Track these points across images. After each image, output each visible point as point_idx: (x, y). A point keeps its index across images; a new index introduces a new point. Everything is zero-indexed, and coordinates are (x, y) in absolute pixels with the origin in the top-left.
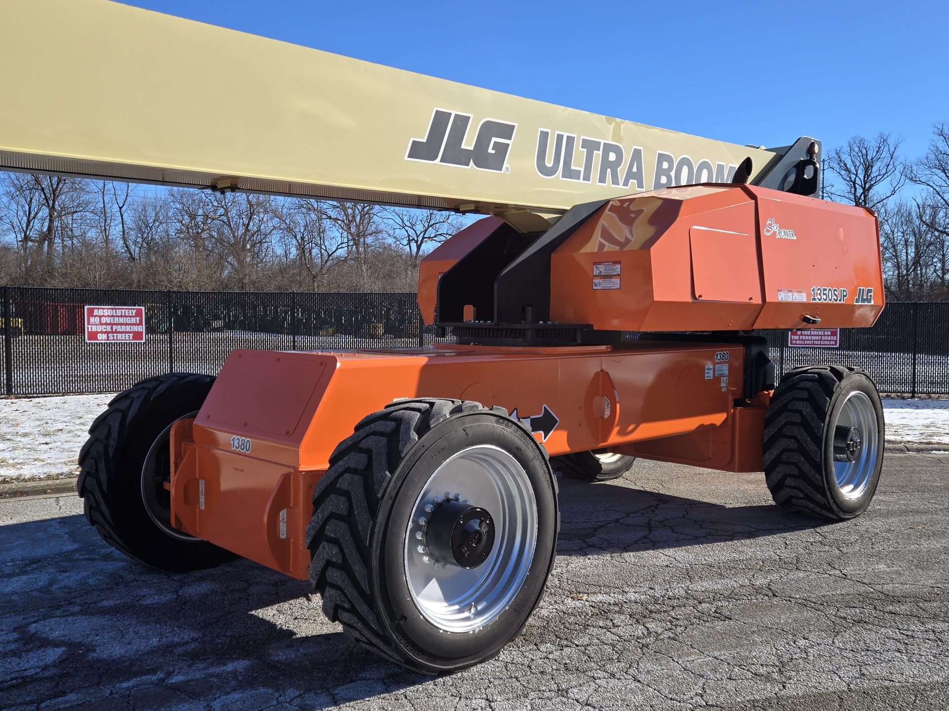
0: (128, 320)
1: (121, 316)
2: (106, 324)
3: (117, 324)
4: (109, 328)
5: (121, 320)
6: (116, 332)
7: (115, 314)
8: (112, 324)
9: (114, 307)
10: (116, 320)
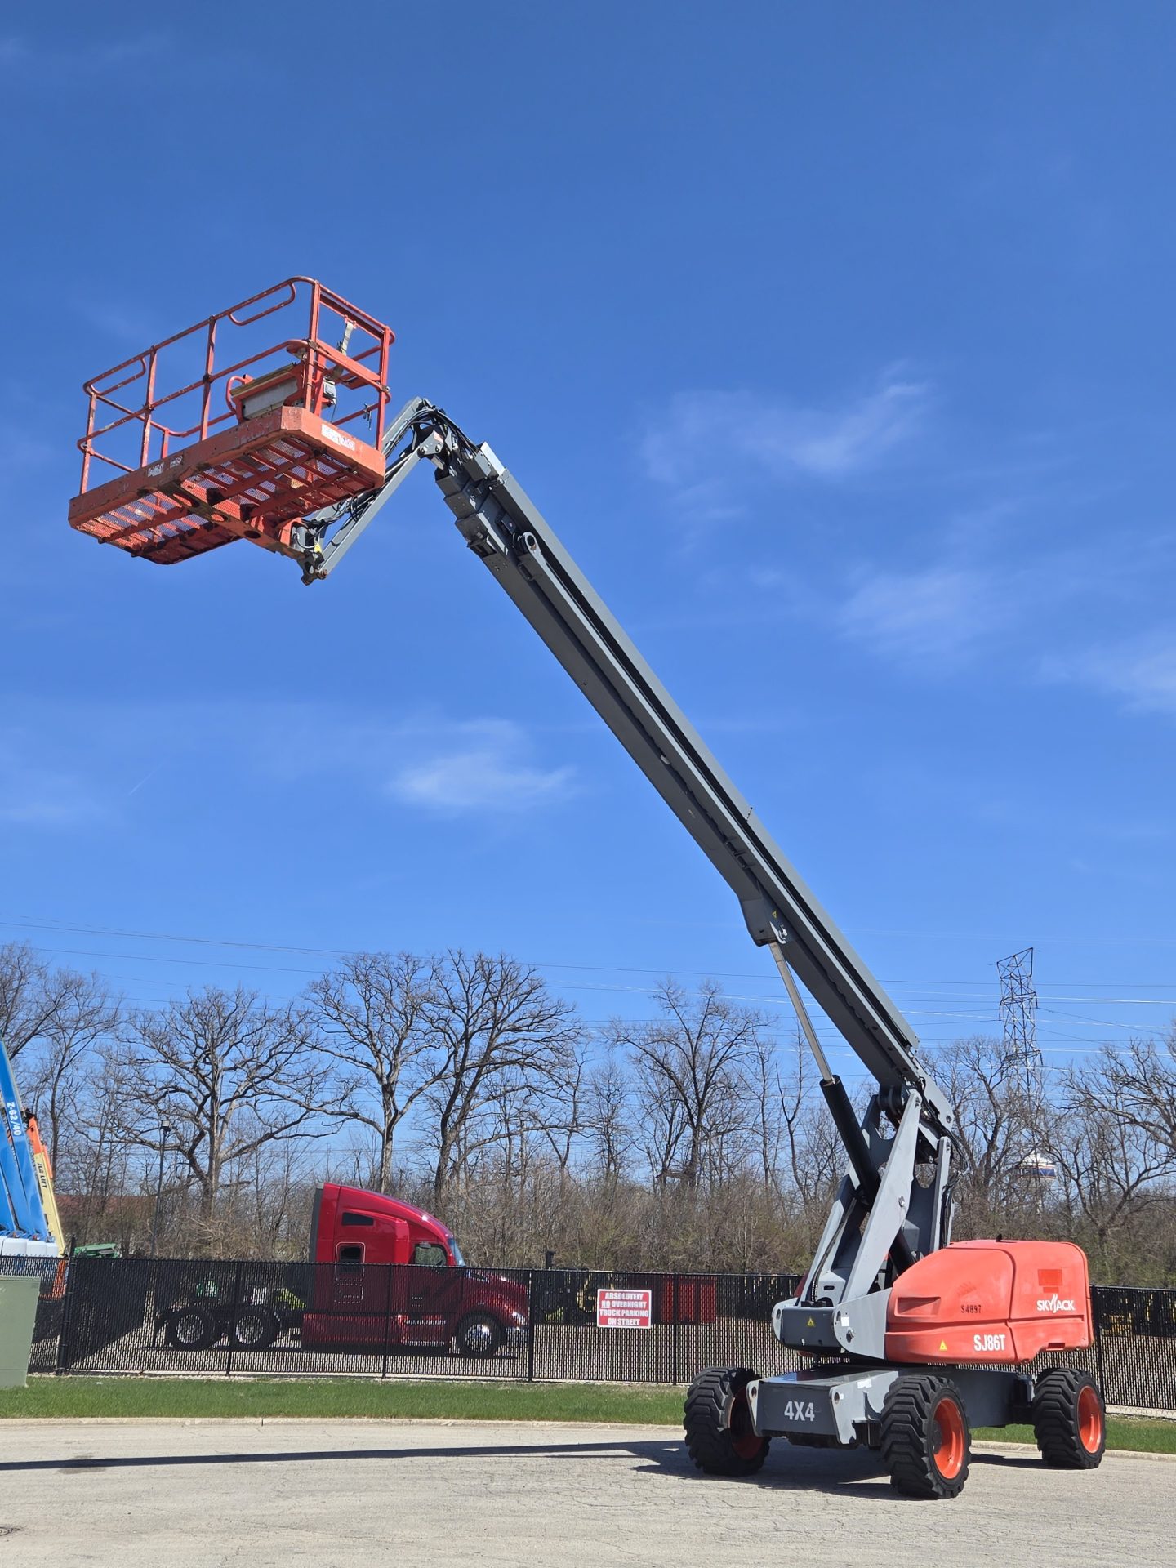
0: (635, 1305)
1: (630, 1300)
2: (616, 1308)
3: (626, 1309)
4: (618, 1312)
5: (630, 1305)
6: (625, 1317)
7: (624, 1298)
8: (621, 1309)
9: (622, 1290)
10: (625, 1304)
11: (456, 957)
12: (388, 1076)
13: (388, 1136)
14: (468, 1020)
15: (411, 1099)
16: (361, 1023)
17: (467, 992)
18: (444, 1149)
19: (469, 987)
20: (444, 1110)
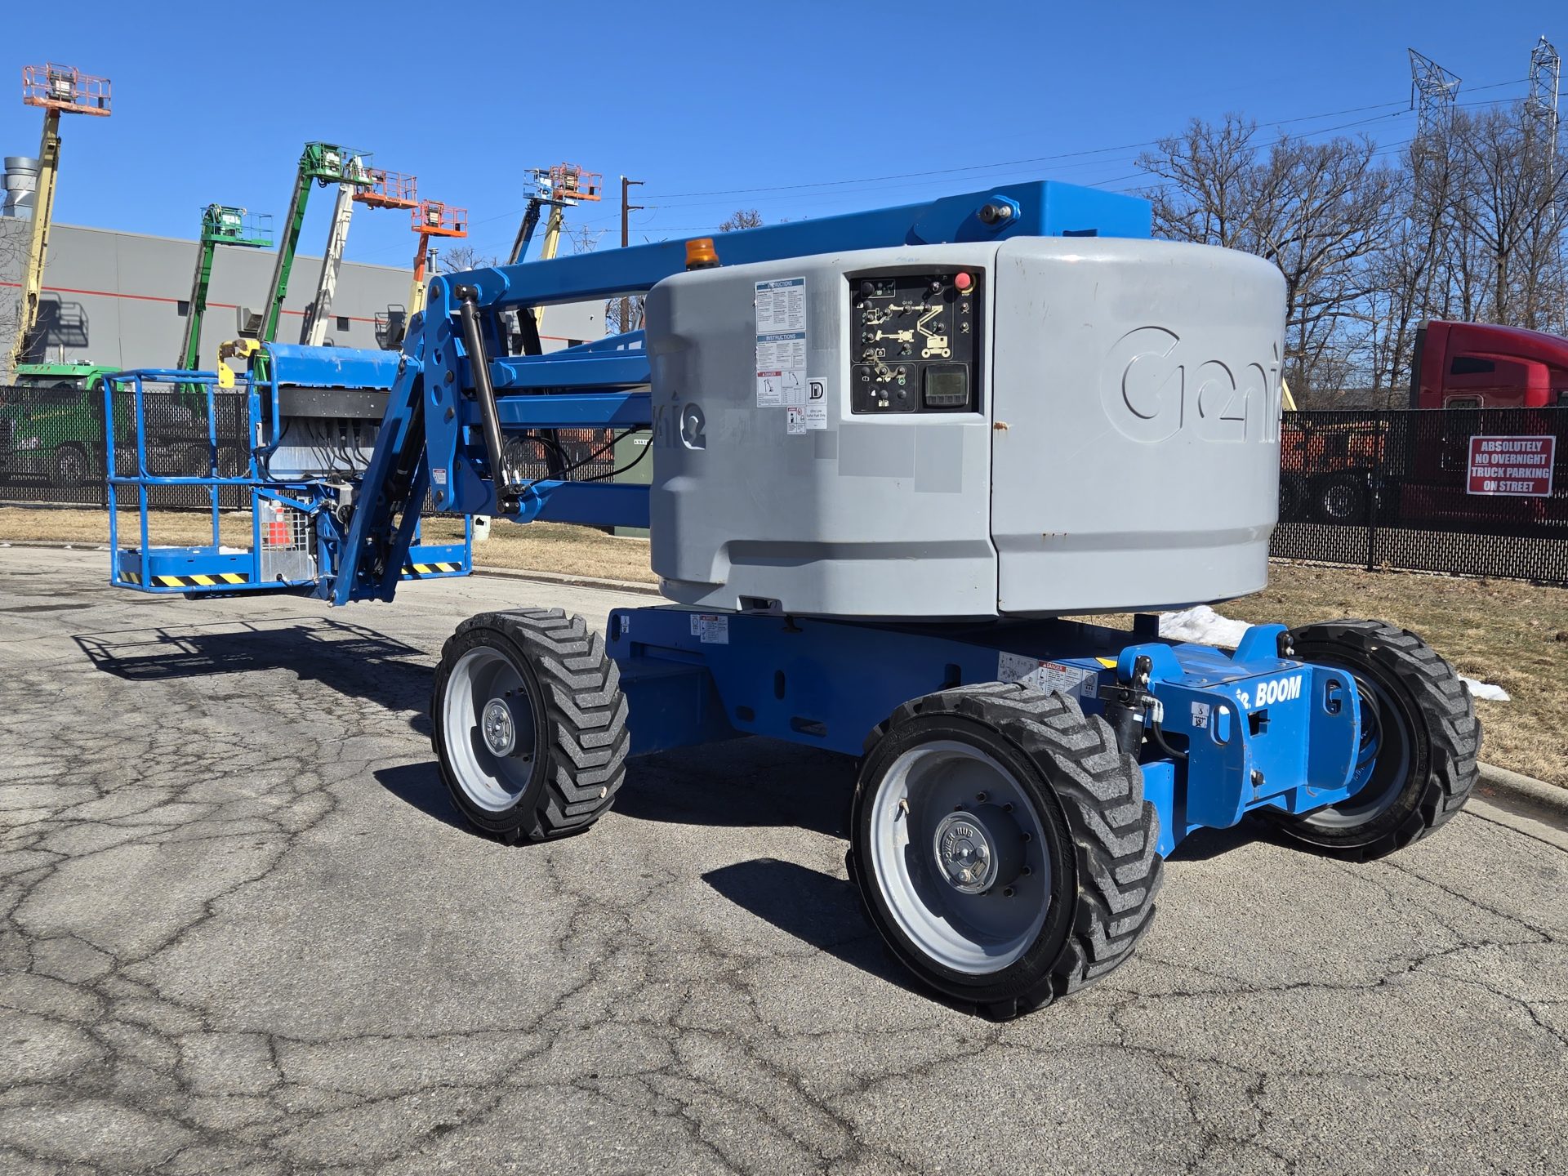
0: (1528, 459)
5: (1520, 459)
7: (1511, 450)
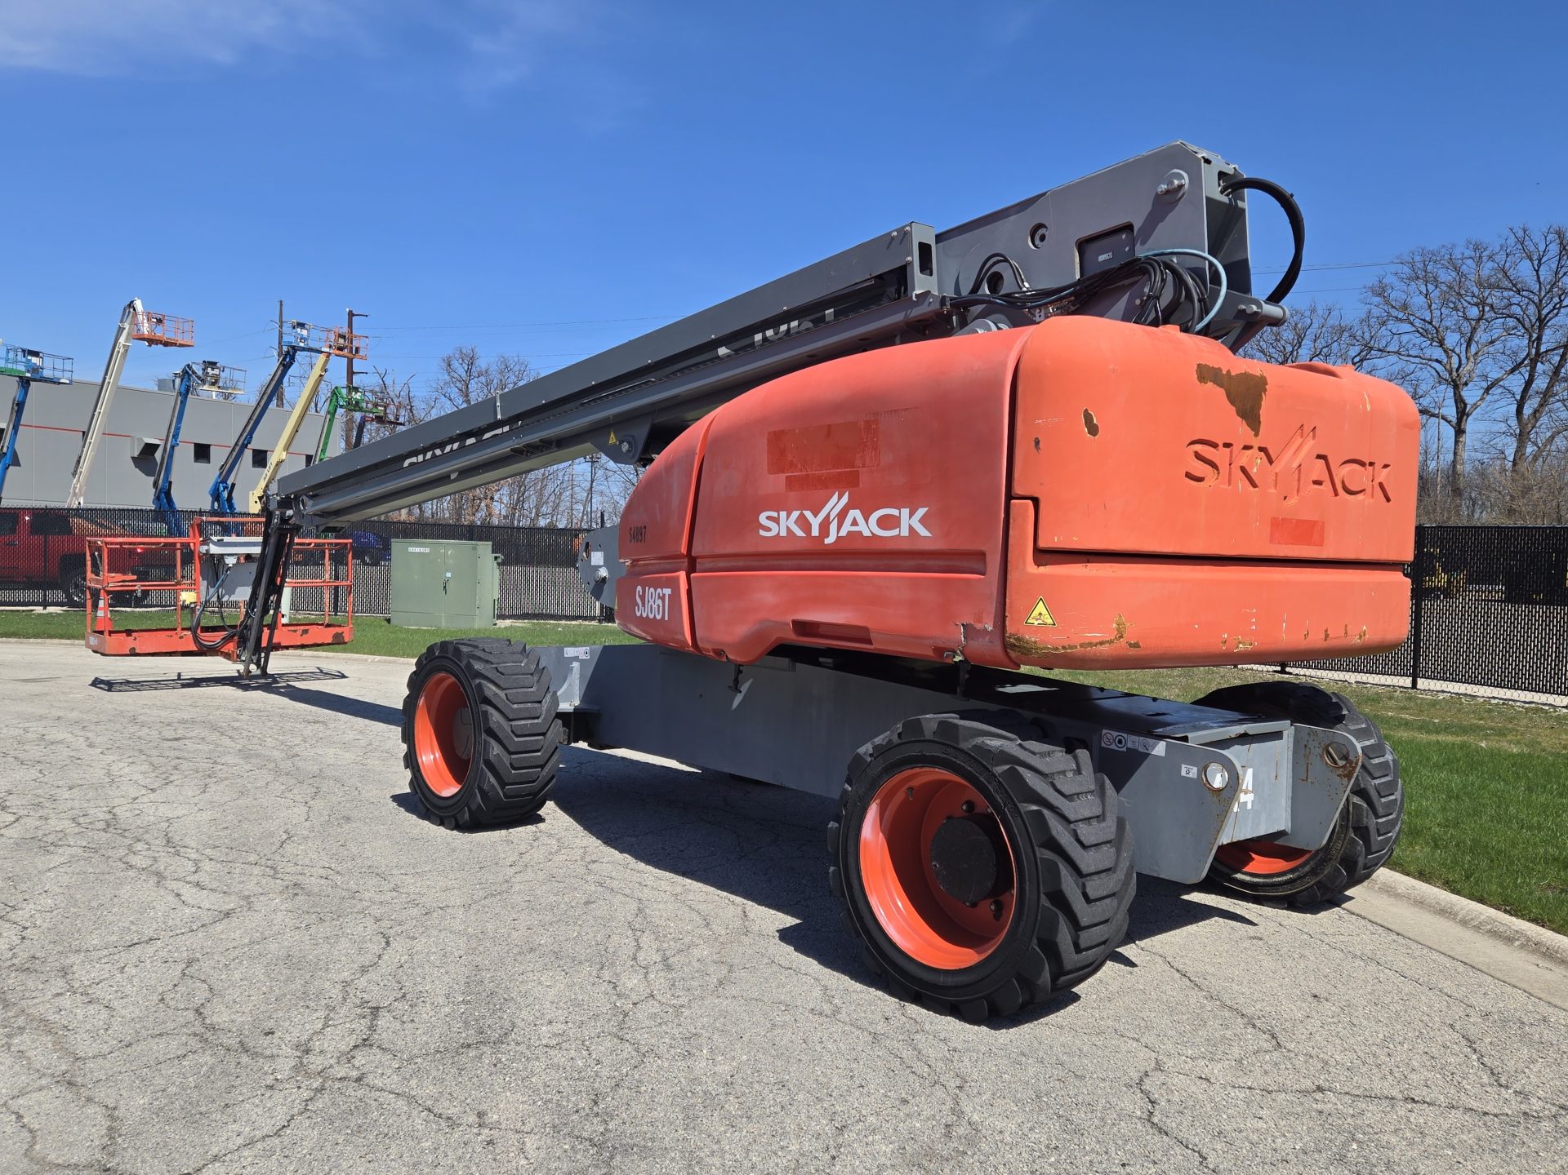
11: (1520, 234)
12: (1458, 370)
13: (1459, 432)
14: (1541, 301)
15: (1487, 390)
16: (1424, 320)
17: (1537, 271)
18: (1522, 438)
19: (1540, 264)
20: (1518, 397)
